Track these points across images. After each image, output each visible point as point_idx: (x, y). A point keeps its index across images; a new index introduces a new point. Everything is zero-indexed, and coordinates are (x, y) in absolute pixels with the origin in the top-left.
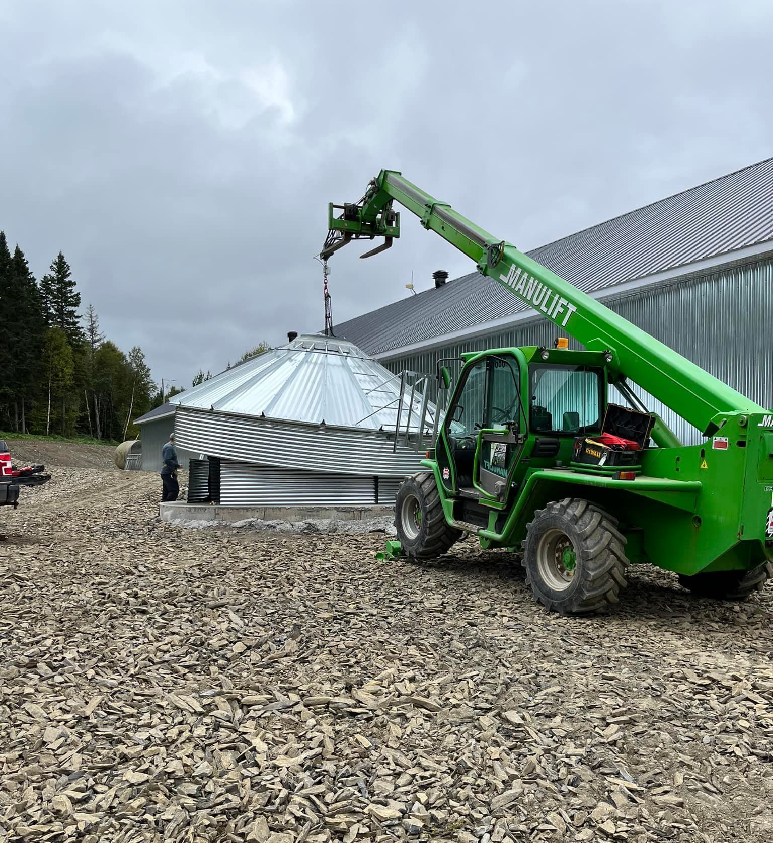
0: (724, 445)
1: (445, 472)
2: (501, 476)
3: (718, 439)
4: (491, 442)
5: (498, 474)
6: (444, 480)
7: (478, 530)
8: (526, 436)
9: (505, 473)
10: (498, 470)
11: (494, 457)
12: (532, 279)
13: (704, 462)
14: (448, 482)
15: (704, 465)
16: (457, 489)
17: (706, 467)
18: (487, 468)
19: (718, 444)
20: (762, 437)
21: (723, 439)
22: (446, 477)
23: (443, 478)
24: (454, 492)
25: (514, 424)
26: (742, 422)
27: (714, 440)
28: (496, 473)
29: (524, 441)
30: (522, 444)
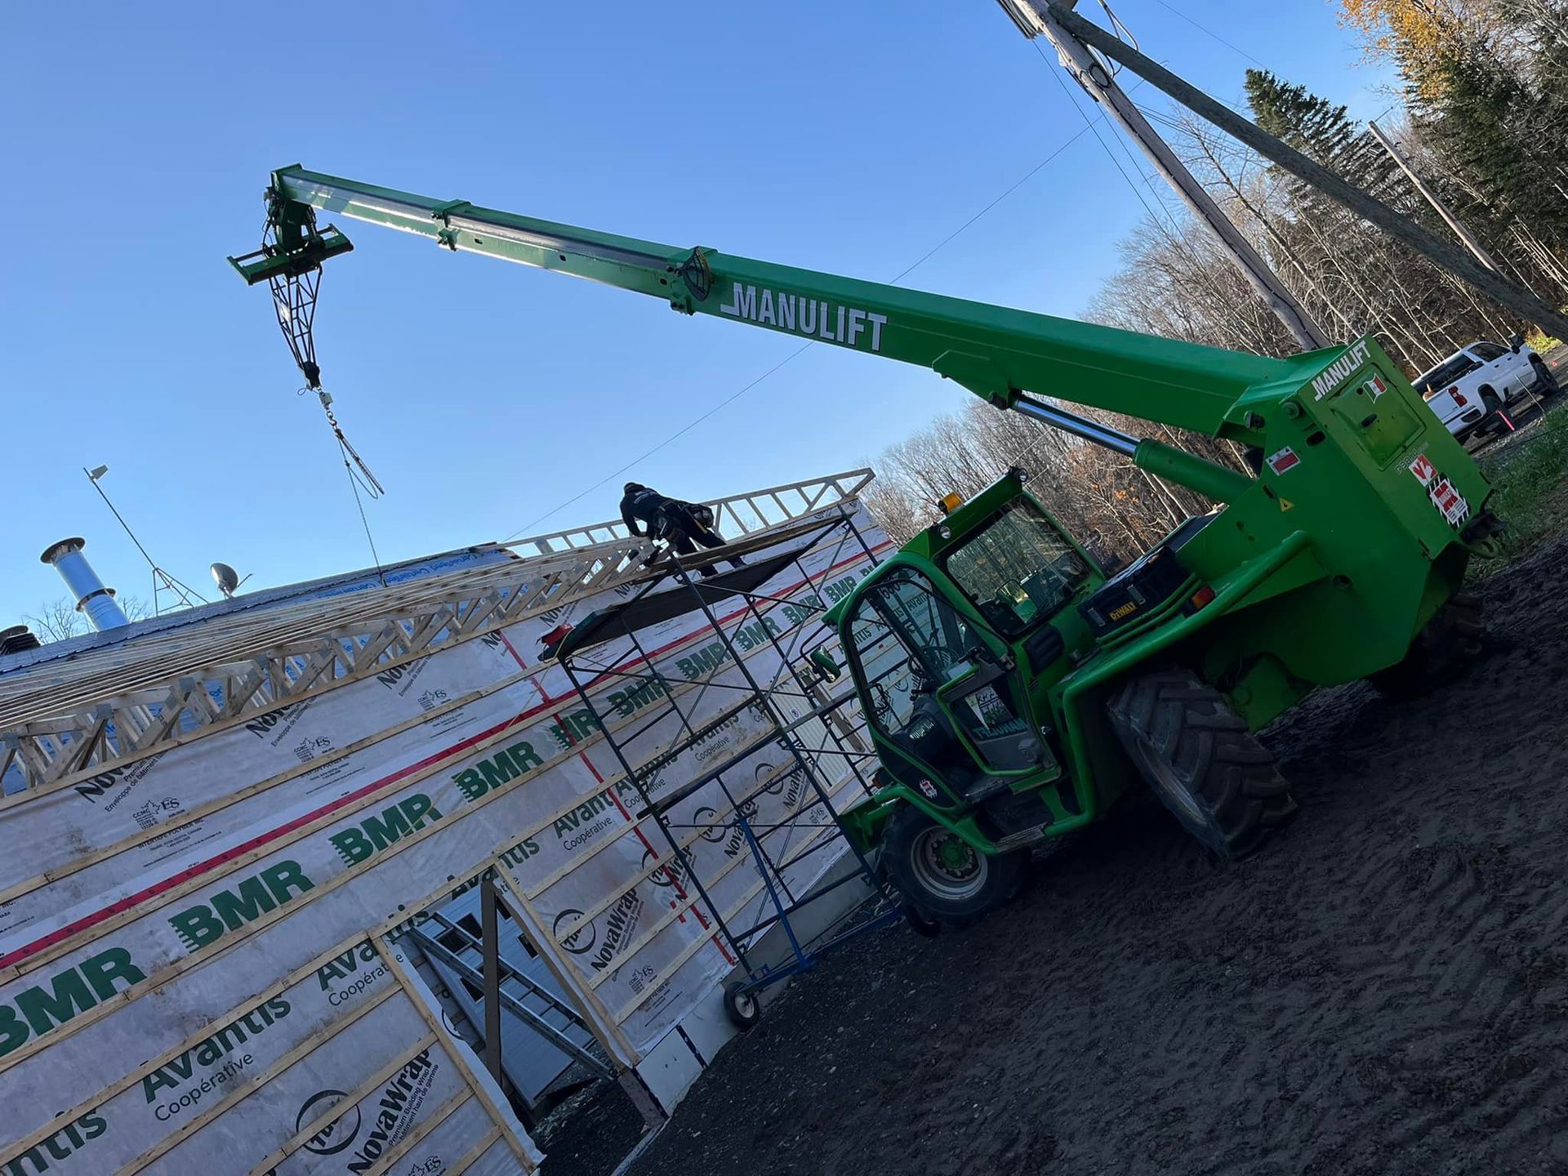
0: (1290, 459)
1: (924, 789)
2: (1017, 732)
3: (1275, 458)
4: (963, 697)
5: (1010, 733)
6: (934, 800)
7: (1043, 830)
8: (1011, 653)
9: (1020, 724)
10: (1006, 728)
11: (984, 714)
12: (782, 297)
13: (1282, 501)
14: (941, 799)
15: (1285, 505)
16: (962, 798)
17: (1290, 505)
18: (985, 737)
19: (1280, 465)
20: (1333, 411)
21: (1283, 453)
22: (932, 793)
23: (928, 798)
24: (961, 804)
25: (979, 651)
26: (1292, 412)
27: (1271, 464)
28: (1006, 734)
29: (1013, 661)
30: (1013, 669)
